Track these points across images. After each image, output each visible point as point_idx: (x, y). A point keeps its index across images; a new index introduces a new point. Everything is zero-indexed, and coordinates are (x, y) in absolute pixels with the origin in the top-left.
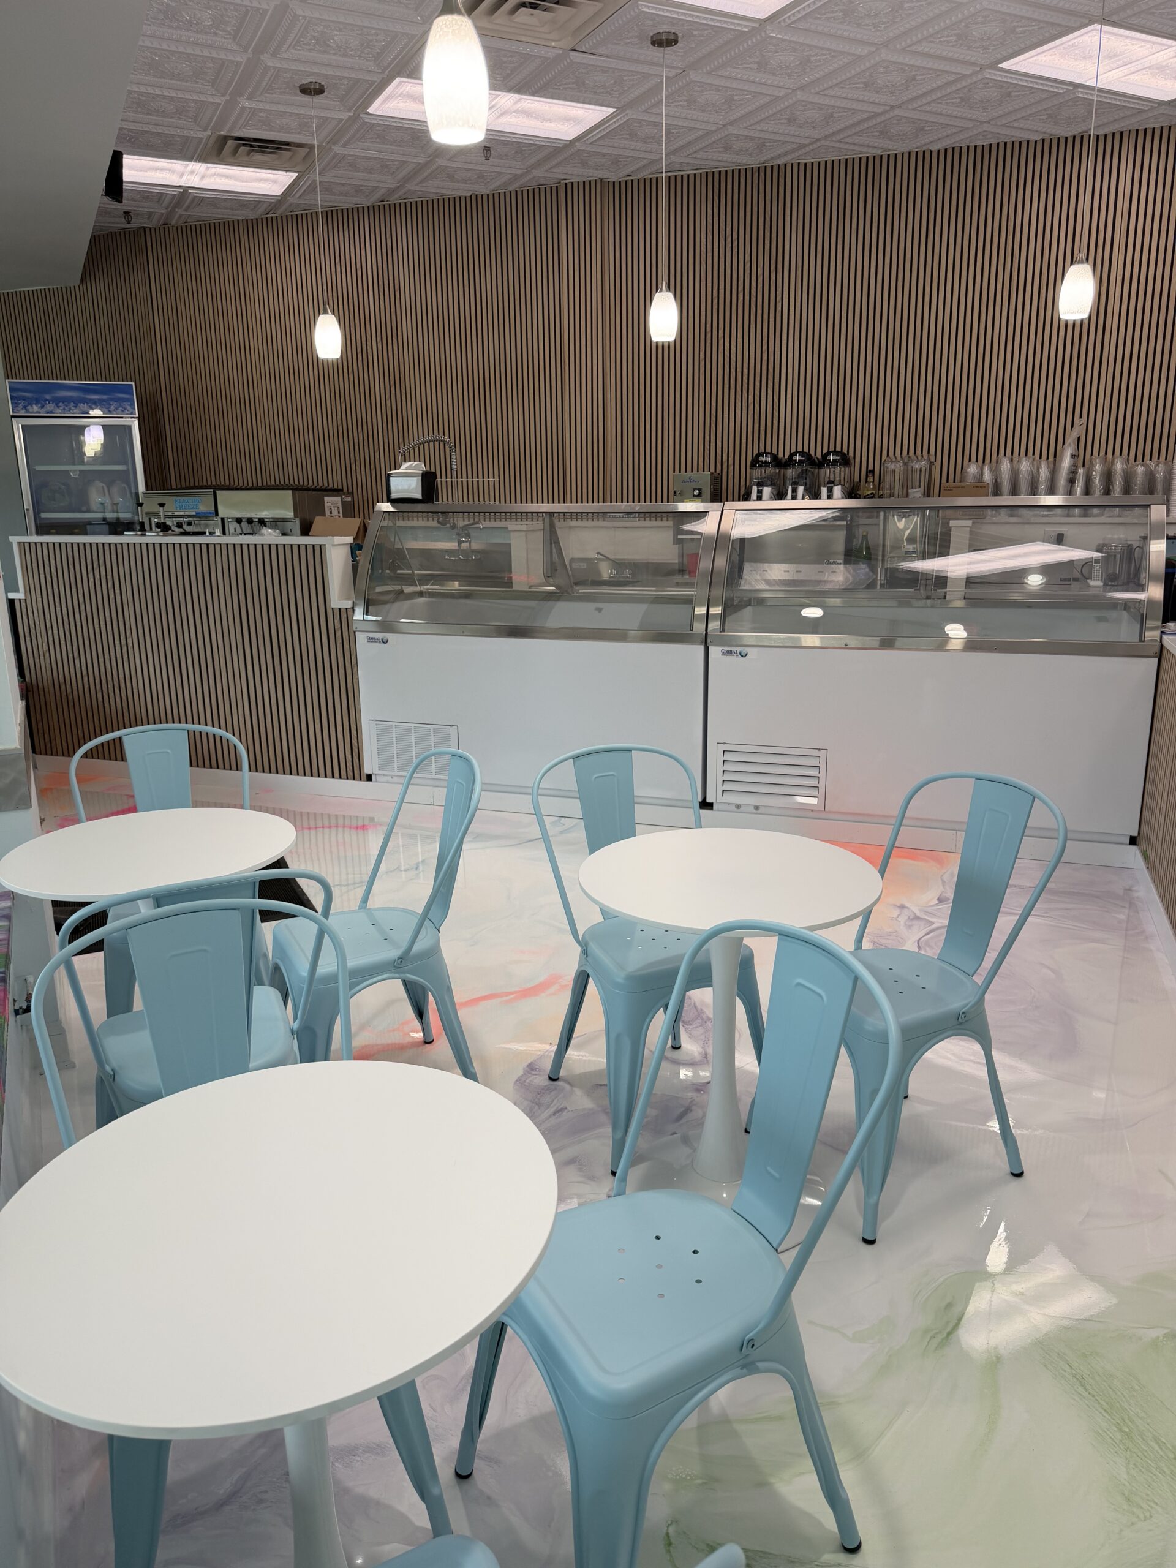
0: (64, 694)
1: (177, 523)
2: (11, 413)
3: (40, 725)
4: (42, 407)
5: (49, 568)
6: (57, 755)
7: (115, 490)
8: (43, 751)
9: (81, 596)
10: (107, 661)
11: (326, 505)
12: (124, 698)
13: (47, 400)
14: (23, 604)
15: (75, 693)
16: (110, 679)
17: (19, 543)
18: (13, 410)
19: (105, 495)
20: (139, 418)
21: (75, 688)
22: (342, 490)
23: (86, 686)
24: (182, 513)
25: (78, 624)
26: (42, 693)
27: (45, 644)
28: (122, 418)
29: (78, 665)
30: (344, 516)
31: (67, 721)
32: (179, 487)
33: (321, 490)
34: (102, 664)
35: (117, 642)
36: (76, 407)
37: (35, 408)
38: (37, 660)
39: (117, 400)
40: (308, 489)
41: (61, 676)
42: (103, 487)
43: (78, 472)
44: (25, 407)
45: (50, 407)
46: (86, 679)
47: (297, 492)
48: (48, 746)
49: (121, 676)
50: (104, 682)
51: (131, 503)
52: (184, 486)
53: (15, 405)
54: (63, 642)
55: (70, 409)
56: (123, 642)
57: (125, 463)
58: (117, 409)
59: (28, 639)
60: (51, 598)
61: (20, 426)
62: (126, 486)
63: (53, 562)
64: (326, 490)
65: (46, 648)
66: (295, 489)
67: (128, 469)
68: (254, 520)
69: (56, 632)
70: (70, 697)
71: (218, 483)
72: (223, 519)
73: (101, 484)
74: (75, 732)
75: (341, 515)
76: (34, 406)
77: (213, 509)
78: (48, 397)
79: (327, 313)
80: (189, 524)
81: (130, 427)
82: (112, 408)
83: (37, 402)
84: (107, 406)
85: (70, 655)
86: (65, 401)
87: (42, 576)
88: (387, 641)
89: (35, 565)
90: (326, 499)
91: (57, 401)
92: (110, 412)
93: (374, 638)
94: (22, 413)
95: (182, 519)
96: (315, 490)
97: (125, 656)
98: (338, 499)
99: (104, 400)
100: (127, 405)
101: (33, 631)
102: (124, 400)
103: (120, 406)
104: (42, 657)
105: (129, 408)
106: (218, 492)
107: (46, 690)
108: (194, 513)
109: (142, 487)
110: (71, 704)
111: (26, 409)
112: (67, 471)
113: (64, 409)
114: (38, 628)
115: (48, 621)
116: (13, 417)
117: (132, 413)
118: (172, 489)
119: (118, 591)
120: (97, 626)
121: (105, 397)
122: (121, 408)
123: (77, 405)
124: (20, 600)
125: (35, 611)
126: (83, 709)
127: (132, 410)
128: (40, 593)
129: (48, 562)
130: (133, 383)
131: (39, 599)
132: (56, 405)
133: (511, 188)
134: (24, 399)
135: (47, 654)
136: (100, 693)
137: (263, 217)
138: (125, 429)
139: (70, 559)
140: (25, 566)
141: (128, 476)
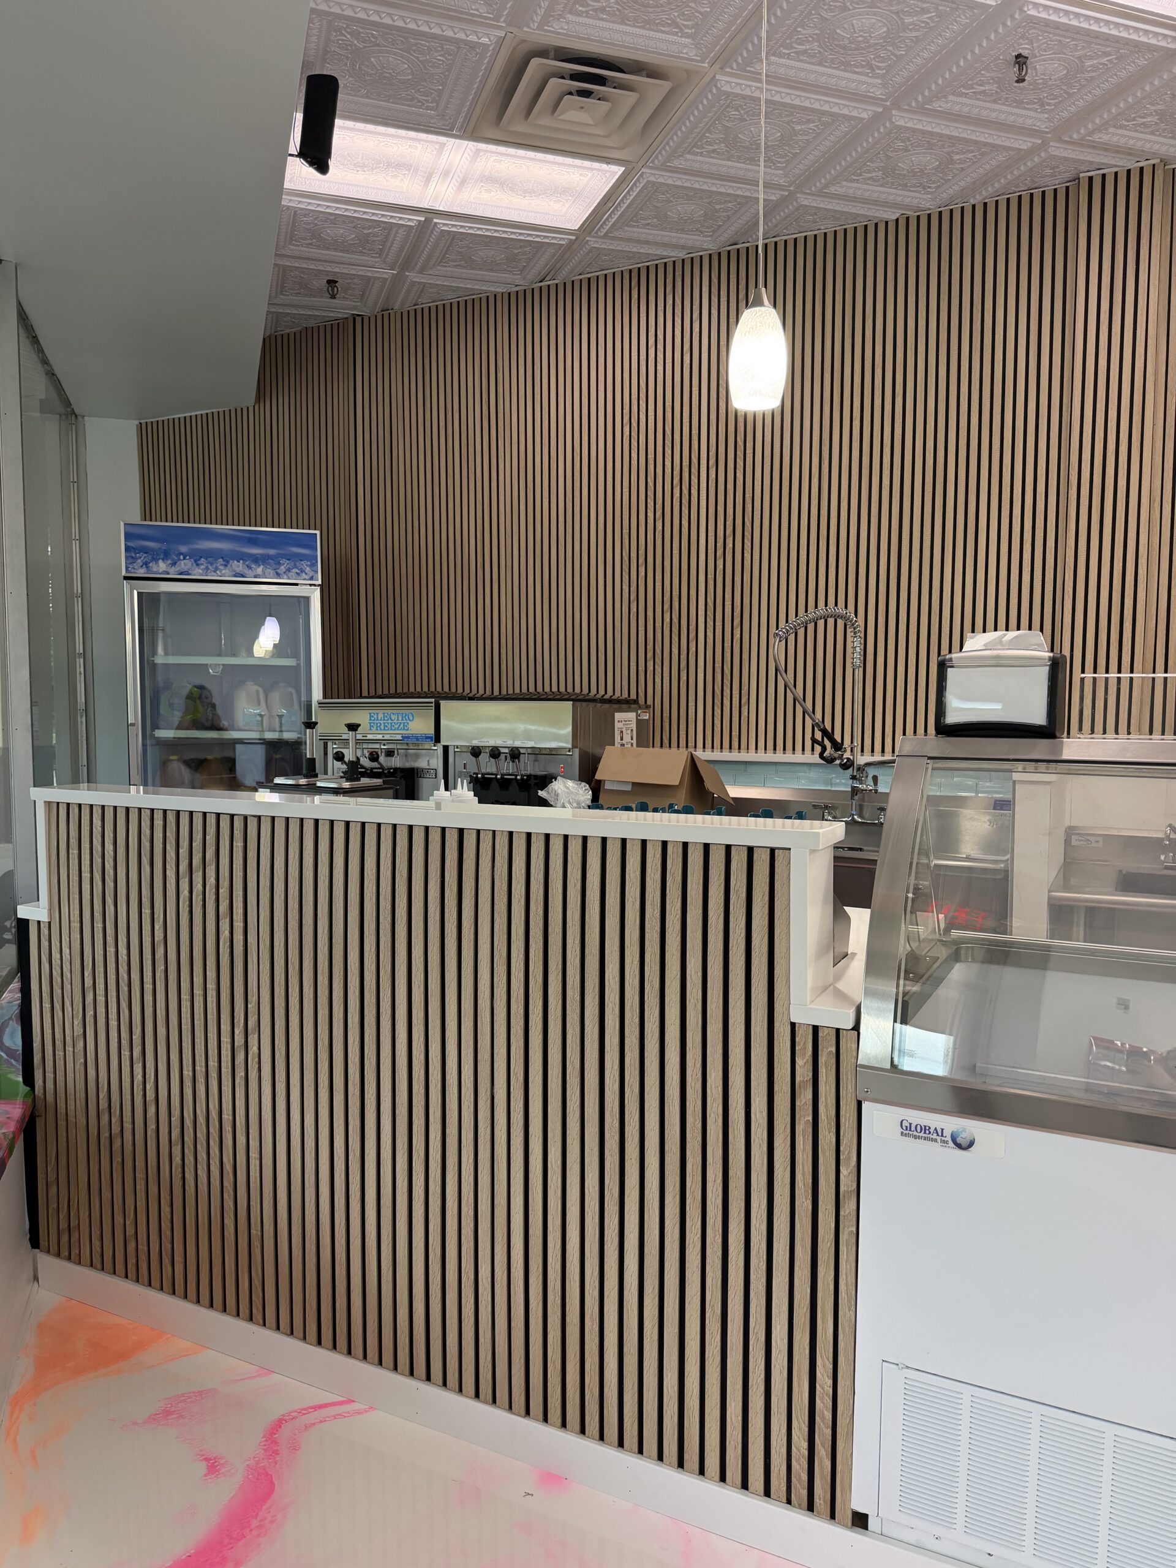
0: (105, 1134)
1: (371, 754)
2: (124, 573)
3: (53, 1190)
4: (174, 564)
5: (100, 860)
6: (80, 1263)
7: (276, 696)
8: (53, 1248)
9: (158, 926)
10: (200, 1080)
11: (617, 725)
12: (228, 1167)
13: (181, 554)
14: (45, 931)
15: (128, 1136)
16: (201, 1119)
17: (48, 804)
18: (127, 568)
19: (259, 704)
20: (321, 586)
21: (128, 1126)
22: (636, 702)
23: (151, 1126)
24: (380, 737)
25: (148, 987)
26: (62, 1123)
27: (78, 1022)
28: (297, 584)
29: (139, 1077)
30: (637, 746)
31: (106, 1195)
32: (372, 693)
33: (610, 701)
34: (188, 1084)
35: (226, 1039)
36: (226, 566)
37: (162, 566)
38: (60, 1053)
39: (290, 557)
40: (593, 700)
41: (103, 1095)
42: (258, 692)
43: (221, 667)
44: (146, 564)
45: (185, 564)
46: (152, 1111)
47: (578, 704)
48: (65, 1239)
49: (227, 1116)
50: (188, 1123)
51: (300, 718)
52: (379, 692)
53: (130, 560)
54: (113, 1023)
55: (216, 569)
56: (239, 1040)
57: (296, 656)
58: (289, 570)
59: (47, 1005)
60: (99, 925)
61: (135, 593)
62: (293, 691)
63: (109, 847)
64: (619, 701)
65: (78, 1030)
66: (576, 699)
67: (299, 665)
68: (502, 750)
69: (101, 999)
70: (117, 1144)
71: (439, 689)
72: (446, 749)
73: (255, 687)
74: (119, 1219)
75: (634, 741)
76: (160, 561)
77: (431, 731)
78: (183, 549)
79: (761, 304)
80: (390, 753)
81: (307, 600)
82: (283, 568)
83: (166, 555)
84: (275, 566)
85: (126, 1053)
86: (211, 556)
87: (86, 875)
88: (971, 1144)
89: (74, 852)
90: (618, 716)
91: (197, 557)
92: (278, 575)
93: (925, 1129)
94: (141, 572)
95: (377, 746)
96: (603, 701)
97: (240, 1074)
98: (632, 716)
99: (269, 557)
100: (305, 564)
101: (57, 991)
102: (302, 558)
103: (295, 567)
104: (69, 1049)
105: (308, 569)
106: (443, 703)
107: (71, 1119)
108: (399, 737)
109: (317, 694)
110: (117, 1159)
111: (147, 567)
112: (205, 667)
113: (207, 568)
114: (67, 986)
115: (88, 973)
116: (126, 578)
117: (311, 578)
118: (361, 697)
119: (239, 925)
120: (185, 996)
121: (272, 552)
122: (294, 570)
123: (228, 562)
124: (39, 922)
125: (66, 951)
126: (140, 1175)
127: (312, 574)
128: (77, 912)
129: (100, 848)
130: (318, 532)
131: (76, 925)
132: (196, 561)
133: (977, 199)
134: (145, 550)
135: (81, 1044)
136: (179, 1147)
137: (534, 286)
138: (299, 602)
139: (146, 844)
140: (54, 852)
141: (298, 676)
